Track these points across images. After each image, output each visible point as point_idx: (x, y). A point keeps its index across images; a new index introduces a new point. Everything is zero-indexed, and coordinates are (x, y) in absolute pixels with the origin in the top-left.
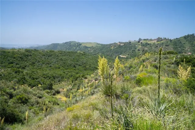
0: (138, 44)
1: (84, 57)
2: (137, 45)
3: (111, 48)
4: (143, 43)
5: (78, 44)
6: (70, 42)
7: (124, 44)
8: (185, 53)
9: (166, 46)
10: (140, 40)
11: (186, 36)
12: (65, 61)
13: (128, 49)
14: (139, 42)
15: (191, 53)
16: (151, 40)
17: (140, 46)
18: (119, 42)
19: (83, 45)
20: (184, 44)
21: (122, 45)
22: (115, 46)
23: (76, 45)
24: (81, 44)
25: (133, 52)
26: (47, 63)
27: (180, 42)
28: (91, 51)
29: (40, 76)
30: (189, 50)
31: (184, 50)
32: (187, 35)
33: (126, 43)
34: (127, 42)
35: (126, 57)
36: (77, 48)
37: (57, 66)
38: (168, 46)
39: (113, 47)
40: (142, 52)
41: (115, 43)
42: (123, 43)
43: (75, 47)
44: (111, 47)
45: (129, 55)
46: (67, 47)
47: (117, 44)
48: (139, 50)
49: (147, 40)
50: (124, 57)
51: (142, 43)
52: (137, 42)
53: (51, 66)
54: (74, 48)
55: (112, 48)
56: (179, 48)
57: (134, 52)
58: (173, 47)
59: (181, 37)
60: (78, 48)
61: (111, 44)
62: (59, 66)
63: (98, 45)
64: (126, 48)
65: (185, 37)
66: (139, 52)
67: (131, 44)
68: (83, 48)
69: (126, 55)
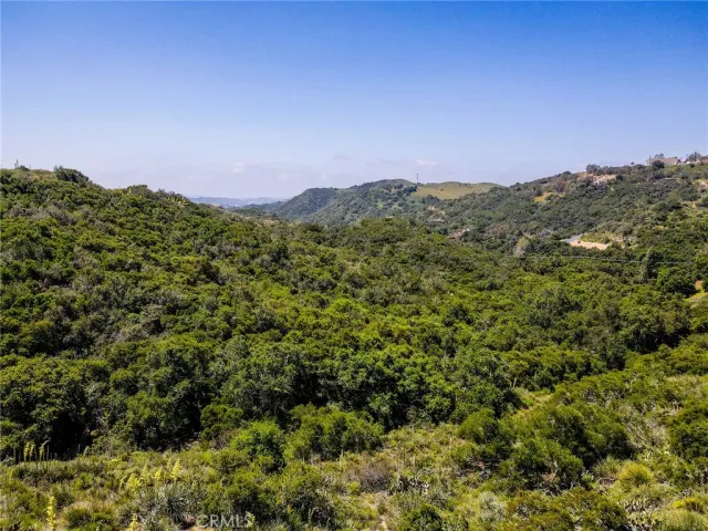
3: (538, 199)
5: (400, 187)
7: (613, 176)
18: (593, 169)
19: (421, 193)
21: (599, 180)
22: (561, 190)
23: (393, 191)
24: (413, 189)
25: (664, 219)
28: (438, 216)
33: (629, 169)
34: (640, 167)
35: (602, 247)
36: (390, 205)
39: (546, 195)
41: (568, 173)
42: (612, 171)
43: (384, 199)
44: (540, 194)
45: (627, 233)
46: (353, 202)
47: (574, 177)
50: (588, 245)
54: (381, 205)
55: (542, 200)
57: (671, 215)
60: (396, 206)
61: (544, 181)
64: (624, 199)
67: (665, 173)
68: (417, 204)
69: (611, 236)
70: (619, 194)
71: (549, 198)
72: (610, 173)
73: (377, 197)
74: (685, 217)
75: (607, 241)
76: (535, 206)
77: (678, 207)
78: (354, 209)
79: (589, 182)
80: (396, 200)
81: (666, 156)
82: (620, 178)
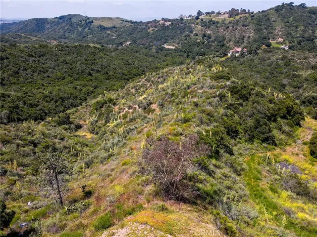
0: (196, 23)
1: (102, 55)
2: (194, 23)
3: (149, 30)
4: (204, 20)
5: (86, 21)
6: (70, 17)
7: (170, 23)
8: (273, 38)
9: (243, 26)
10: (200, 13)
11: (279, 6)
12: (71, 64)
13: (178, 32)
14: (197, 18)
15: (282, 40)
16: (219, 14)
17: (199, 27)
18: (163, 19)
19: (96, 23)
20: (274, 21)
21: (167, 24)
22: (156, 27)
23: (83, 22)
24: (92, 22)
25: (186, 39)
26: (40, 71)
27: (267, 18)
28: (113, 36)
29: (40, 99)
30: (280, 33)
31: (272, 33)
32: (281, 5)
33: (174, 20)
34: (177, 19)
35: (174, 48)
36: (84, 29)
37: (59, 74)
38: (246, 26)
39: (151, 29)
40: (201, 37)
41: (155, 20)
42: (169, 20)
43: (81, 27)
44: (149, 28)
45: (178, 43)
46: (66, 28)
47: (158, 22)
48: (196, 35)
49: (213, 13)
50: (170, 47)
51: (202, 20)
52: (194, 18)
53: (49, 77)
54: (80, 29)
55: (150, 30)
56: (265, 30)
57: (188, 38)
58: (255, 28)
59: (270, 9)
60: (86, 30)
61: (148, 23)
62: (63, 74)
63: (124, 23)
64: (175, 31)
65: (278, 9)
66: (197, 39)
67: (184, 22)
68: (96, 28)
69: (174, 44)
70: (173, 29)
71: (152, 30)
72: (169, 21)
73: (77, 25)
74: (191, 39)
75: (174, 46)
76: (149, 33)
77: (189, 36)
78: (68, 31)
79: (164, 25)
80: (86, 27)
81: (183, 15)
82: (172, 23)
